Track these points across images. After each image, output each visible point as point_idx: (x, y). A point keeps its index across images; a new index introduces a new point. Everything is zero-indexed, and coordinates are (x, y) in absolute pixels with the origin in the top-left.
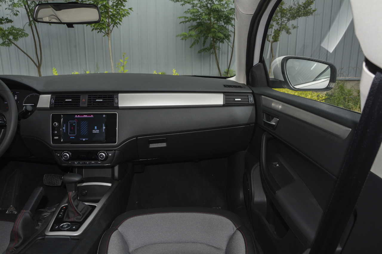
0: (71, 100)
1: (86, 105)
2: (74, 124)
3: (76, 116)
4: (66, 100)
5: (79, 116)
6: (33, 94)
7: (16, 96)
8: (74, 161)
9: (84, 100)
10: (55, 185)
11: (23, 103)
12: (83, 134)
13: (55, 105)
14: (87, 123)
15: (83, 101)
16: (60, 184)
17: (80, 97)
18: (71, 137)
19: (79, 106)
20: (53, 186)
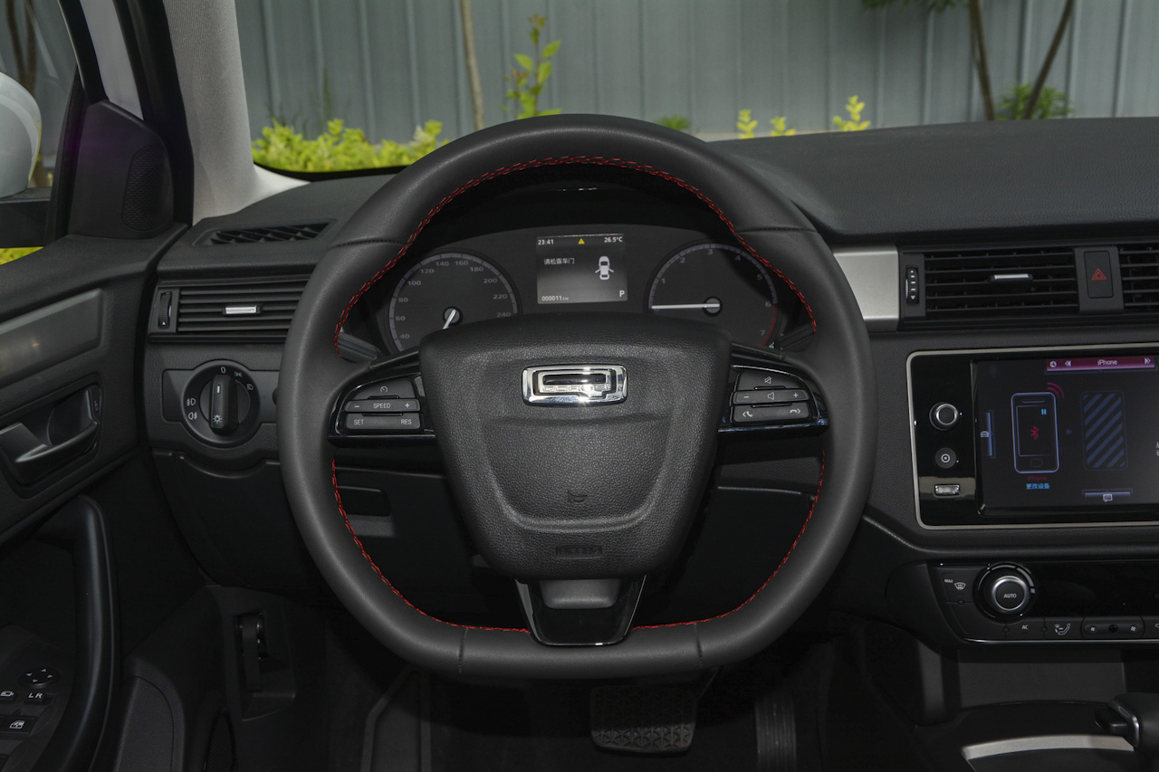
0: (1026, 276)
1: (1117, 303)
2: (1044, 412)
3: (1053, 364)
4: (997, 277)
5: (1069, 363)
6: (701, 247)
7: (604, 259)
8: (1047, 619)
9: (1099, 275)
10: (663, 747)
11: (651, 299)
12: (1098, 465)
13: (929, 304)
14: (1119, 401)
15: (1095, 278)
16: (689, 741)
17: (1071, 260)
18: (1029, 486)
19: (1076, 310)
20: (648, 750)
